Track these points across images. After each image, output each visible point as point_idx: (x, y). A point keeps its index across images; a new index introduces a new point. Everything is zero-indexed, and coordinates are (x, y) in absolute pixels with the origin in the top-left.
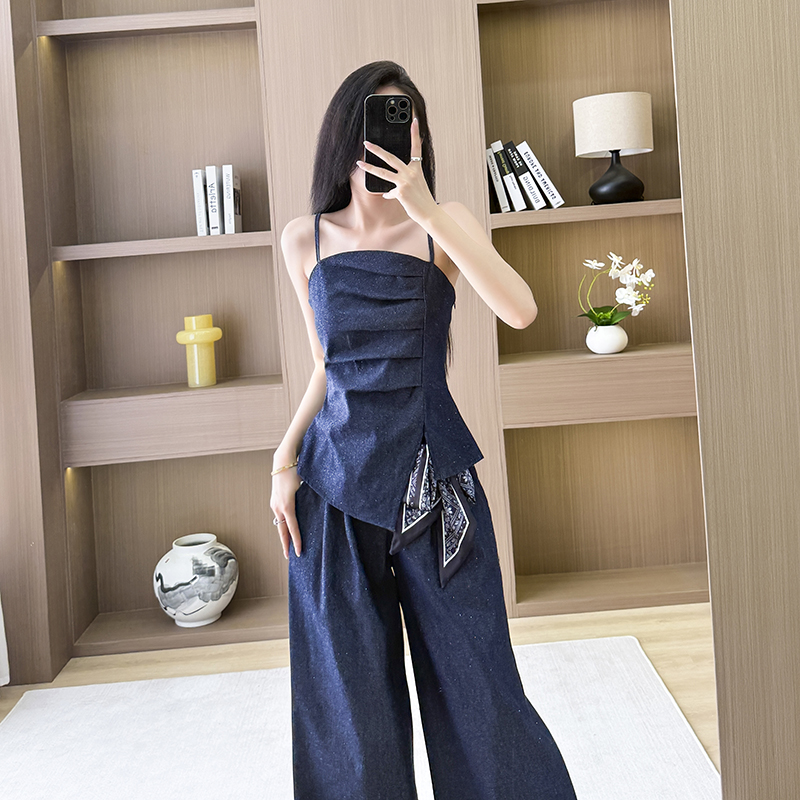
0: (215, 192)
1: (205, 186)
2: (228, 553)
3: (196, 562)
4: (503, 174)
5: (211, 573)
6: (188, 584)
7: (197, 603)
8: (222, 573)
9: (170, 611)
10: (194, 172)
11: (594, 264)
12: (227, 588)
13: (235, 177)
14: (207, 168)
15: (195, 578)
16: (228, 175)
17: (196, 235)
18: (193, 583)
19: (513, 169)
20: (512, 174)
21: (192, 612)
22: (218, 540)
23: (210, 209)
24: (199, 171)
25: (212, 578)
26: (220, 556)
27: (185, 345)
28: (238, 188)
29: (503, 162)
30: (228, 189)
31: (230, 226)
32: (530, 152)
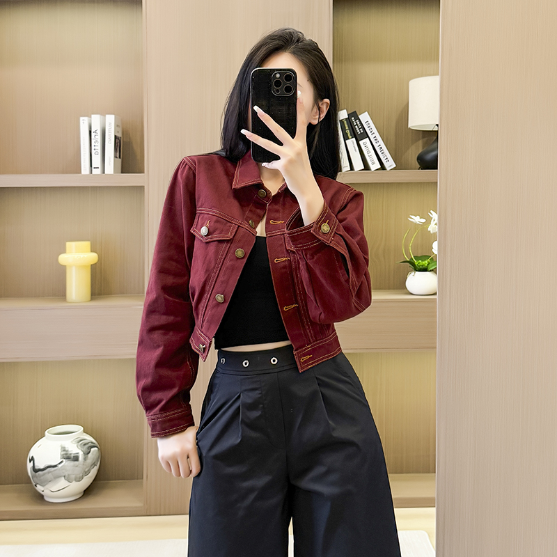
0: (99, 137)
1: (90, 132)
2: (92, 443)
3: (64, 449)
4: (346, 138)
5: (76, 459)
6: (55, 466)
7: (62, 483)
8: (85, 459)
9: (39, 488)
10: (81, 118)
11: (417, 219)
12: (89, 471)
13: (117, 126)
14: (93, 116)
15: (62, 462)
16: (110, 124)
17: (80, 173)
18: (60, 466)
19: (354, 135)
20: (354, 139)
21: (60, 489)
22: (85, 431)
23: (93, 152)
24: (86, 118)
25: (76, 462)
26: (85, 445)
27: (65, 266)
28: (119, 135)
29: (347, 128)
30: (109, 135)
31: (110, 167)
32: (370, 122)
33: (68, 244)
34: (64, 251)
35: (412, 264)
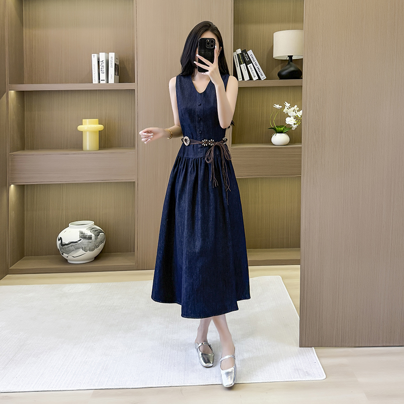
0: (104, 64)
1: (99, 62)
2: (100, 230)
3: (81, 233)
4: (240, 64)
5: (90, 238)
6: (76, 242)
7: (81, 252)
8: (96, 238)
9: (65, 255)
10: (93, 55)
11: (278, 106)
12: (99, 246)
13: (116, 58)
14: (100, 53)
15: (81, 240)
16: (112, 57)
17: (92, 83)
18: (79, 242)
19: (245, 62)
20: (244, 64)
21: (79, 256)
23: (101, 72)
24: (96, 55)
25: (90, 240)
26: (96, 231)
27: (82, 131)
28: (118, 63)
29: (241, 58)
30: (111, 64)
31: (112, 80)
32: (253, 55)
33: (83, 120)
34: (81, 124)
35: (275, 129)
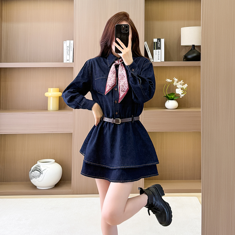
11: (169, 80)
27: (48, 97)
29: (155, 45)
33: (49, 89)
34: (47, 91)
35: (167, 97)
